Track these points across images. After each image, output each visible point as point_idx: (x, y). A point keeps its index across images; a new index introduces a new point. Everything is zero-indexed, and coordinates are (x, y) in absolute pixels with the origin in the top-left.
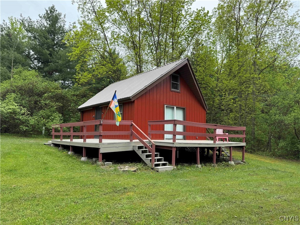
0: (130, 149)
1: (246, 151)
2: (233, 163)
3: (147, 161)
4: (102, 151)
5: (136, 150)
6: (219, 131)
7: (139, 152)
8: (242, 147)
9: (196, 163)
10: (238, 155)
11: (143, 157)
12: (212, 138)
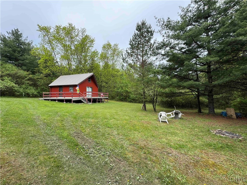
0: (79, 99)
1: (108, 100)
2: (105, 102)
3: (85, 102)
4: (73, 100)
5: (81, 100)
6: (102, 94)
7: (82, 100)
8: (107, 98)
9: (96, 102)
10: (106, 100)
11: (84, 101)
12: (100, 96)
